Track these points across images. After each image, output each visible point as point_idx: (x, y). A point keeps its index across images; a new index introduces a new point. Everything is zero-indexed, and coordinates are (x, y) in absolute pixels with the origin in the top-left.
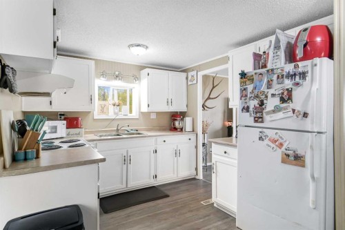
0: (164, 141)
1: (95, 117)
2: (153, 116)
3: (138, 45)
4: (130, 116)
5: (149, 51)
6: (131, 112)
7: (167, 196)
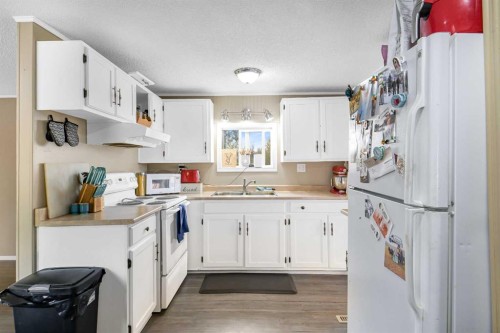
0: (303, 208)
1: (218, 170)
2: (301, 169)
3: (246, 70)
4: (265, 168)
5: (263, 75)
6: (268, 162)
7: (294, 293)
